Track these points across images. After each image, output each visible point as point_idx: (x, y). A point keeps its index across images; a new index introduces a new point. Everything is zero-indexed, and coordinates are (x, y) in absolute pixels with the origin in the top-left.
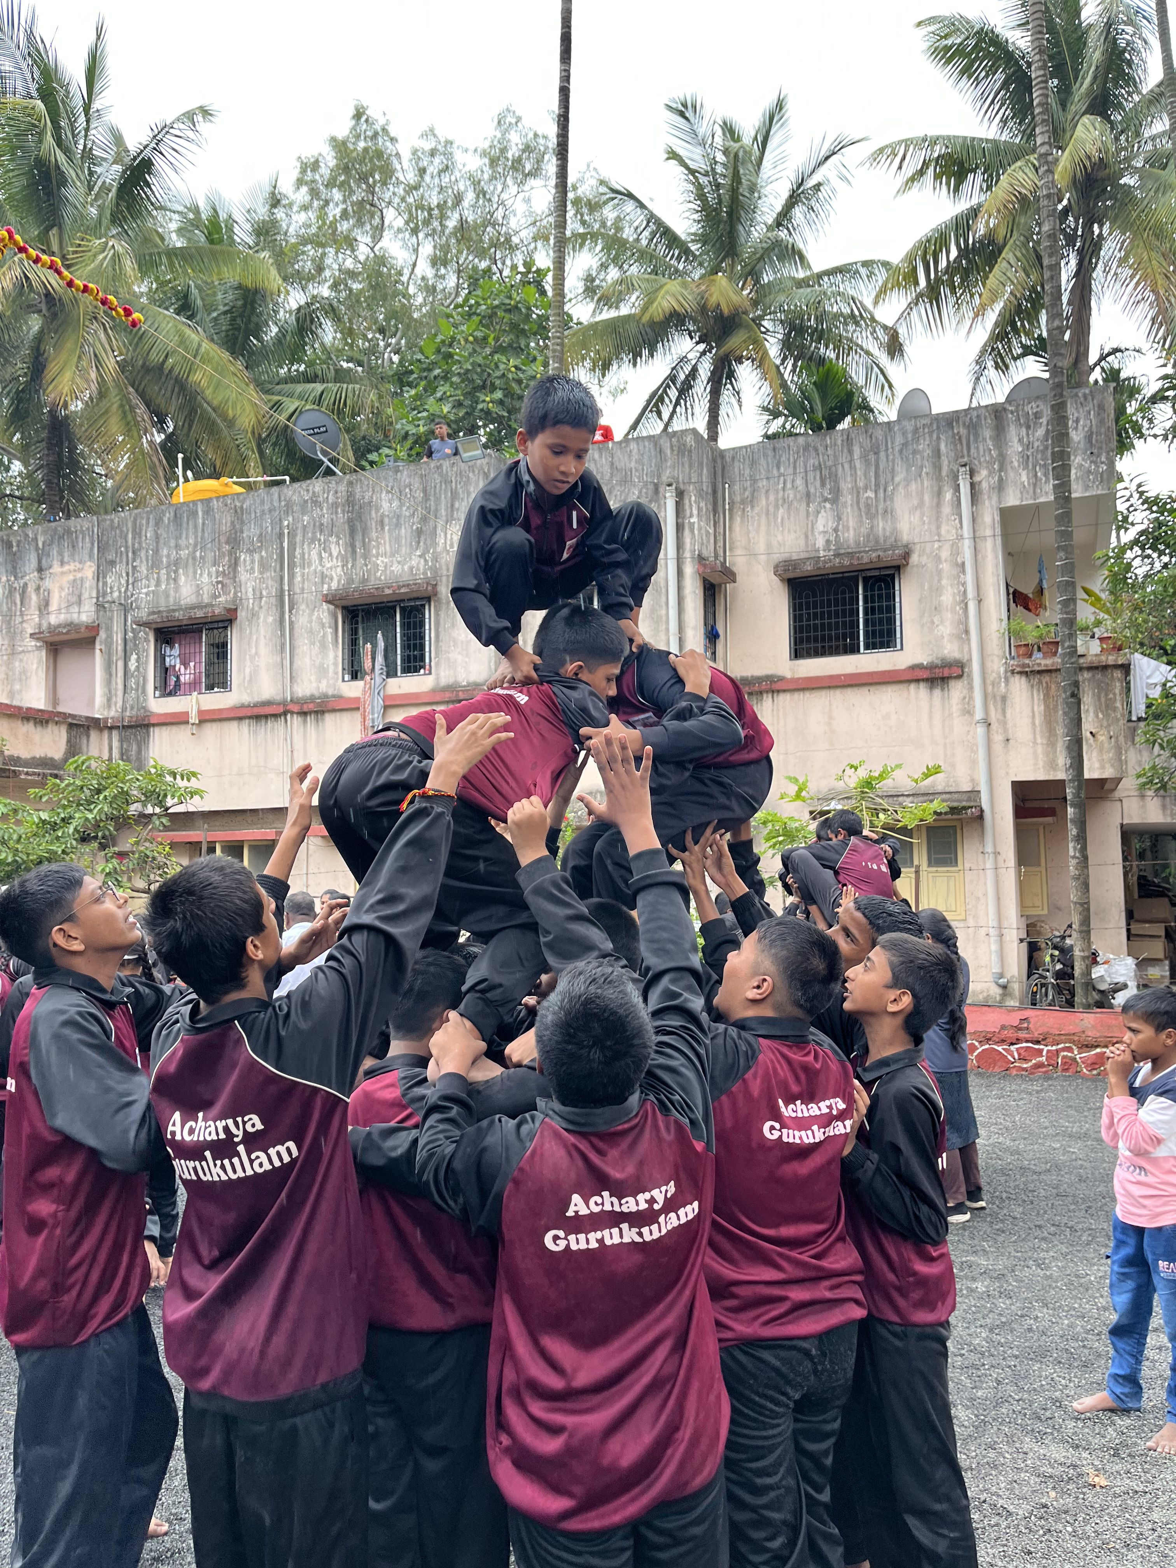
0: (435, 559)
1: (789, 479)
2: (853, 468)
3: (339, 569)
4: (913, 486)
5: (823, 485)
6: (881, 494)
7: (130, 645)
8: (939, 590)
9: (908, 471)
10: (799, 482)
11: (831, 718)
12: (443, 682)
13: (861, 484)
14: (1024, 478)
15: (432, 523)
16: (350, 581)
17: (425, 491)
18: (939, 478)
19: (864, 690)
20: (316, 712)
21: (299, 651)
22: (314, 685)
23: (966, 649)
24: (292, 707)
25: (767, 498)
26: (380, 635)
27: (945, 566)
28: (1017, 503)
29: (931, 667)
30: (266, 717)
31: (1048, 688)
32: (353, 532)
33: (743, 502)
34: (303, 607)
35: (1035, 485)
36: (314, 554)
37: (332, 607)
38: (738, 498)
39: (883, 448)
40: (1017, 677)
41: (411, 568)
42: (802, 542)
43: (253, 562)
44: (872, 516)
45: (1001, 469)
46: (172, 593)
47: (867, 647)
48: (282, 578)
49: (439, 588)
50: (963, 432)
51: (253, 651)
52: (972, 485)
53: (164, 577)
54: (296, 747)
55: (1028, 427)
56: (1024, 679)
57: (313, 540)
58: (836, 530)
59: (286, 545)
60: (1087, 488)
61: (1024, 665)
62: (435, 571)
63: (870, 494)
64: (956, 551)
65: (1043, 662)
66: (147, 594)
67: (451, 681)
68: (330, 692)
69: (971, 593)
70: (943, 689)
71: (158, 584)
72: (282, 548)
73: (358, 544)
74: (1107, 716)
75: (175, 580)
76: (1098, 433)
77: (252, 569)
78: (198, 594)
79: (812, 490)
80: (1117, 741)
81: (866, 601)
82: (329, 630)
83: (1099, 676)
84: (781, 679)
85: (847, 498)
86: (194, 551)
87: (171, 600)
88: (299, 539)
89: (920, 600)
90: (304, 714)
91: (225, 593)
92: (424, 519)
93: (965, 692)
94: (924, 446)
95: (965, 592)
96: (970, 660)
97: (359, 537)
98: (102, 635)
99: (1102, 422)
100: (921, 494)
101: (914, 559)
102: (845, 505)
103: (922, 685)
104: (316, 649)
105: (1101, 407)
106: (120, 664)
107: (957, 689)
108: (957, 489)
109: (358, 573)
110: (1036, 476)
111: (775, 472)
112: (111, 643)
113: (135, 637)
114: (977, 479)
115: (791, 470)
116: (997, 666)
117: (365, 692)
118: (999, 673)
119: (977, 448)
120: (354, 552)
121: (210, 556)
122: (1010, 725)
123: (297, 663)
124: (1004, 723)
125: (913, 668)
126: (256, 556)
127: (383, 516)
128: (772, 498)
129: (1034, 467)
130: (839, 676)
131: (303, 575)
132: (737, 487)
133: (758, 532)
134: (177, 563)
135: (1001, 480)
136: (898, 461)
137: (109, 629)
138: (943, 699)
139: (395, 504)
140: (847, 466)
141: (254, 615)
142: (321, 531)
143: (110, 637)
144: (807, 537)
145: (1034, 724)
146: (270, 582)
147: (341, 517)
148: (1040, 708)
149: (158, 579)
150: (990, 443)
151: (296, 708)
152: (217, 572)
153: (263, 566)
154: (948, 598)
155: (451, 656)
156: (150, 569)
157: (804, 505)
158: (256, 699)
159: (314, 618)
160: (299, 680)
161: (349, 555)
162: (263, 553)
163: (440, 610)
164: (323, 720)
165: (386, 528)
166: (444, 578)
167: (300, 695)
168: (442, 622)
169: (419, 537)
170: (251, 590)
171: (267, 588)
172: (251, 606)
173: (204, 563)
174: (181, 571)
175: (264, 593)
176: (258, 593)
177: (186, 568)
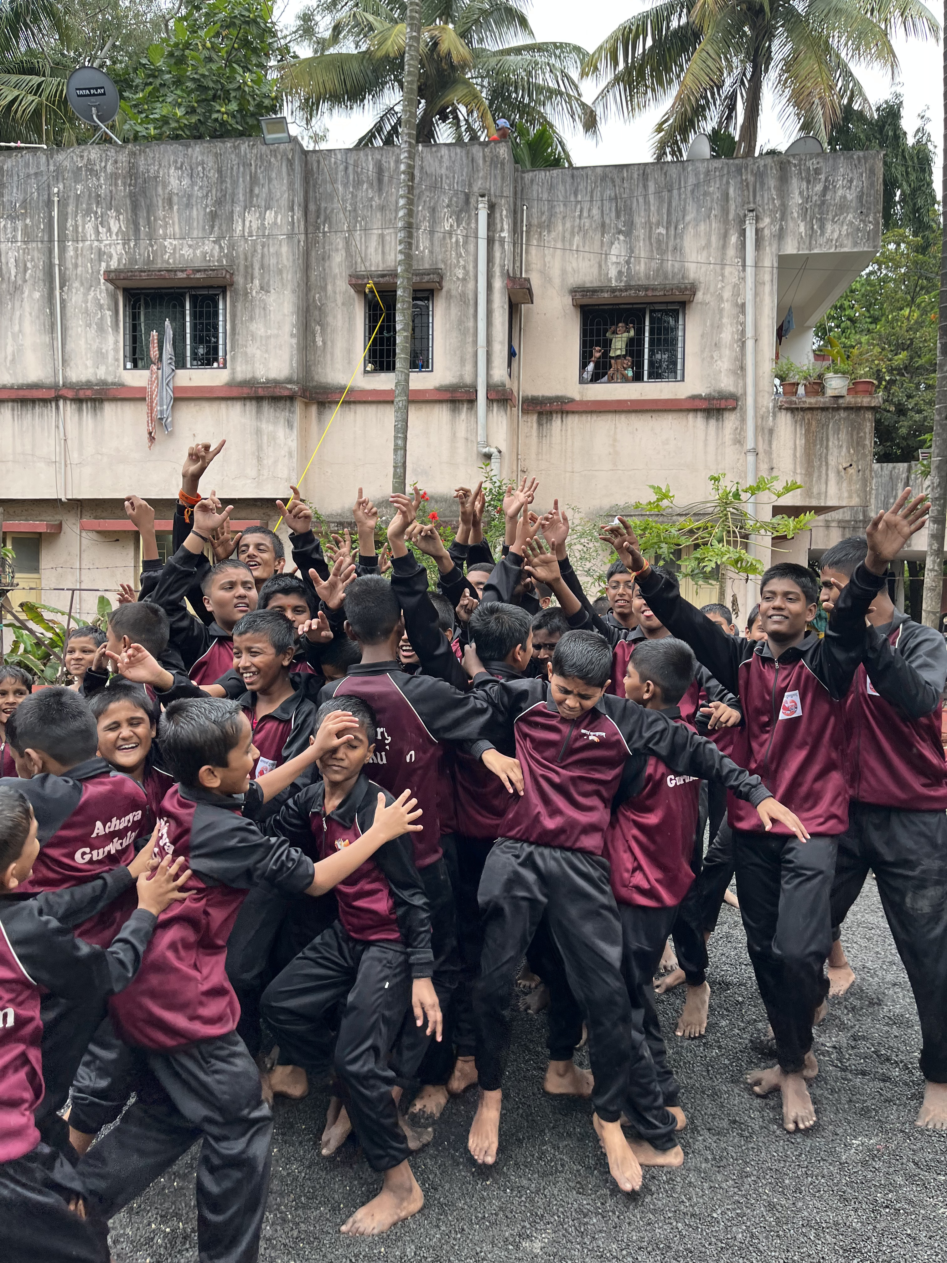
0: (232, 246)
1: (586, 206)
2: (647, 203)
3: (120, 247)
4: (702, 227)
5: (618, 217)
6: (672, 232)
8: (719, 327)
9: (698, 211)
10: (595, 212)
11: (615, 440)
12: (240, 377)
13: (654, 220)
14: (802, 229)
15: (228, 207)
16: (132, 261)
17: (220, 171)
18: (726, 221)
19: (647, 417)
20: (94, 400)
21: (71, 332)
22: (91, 370)
23: (741, 385)
24: (64, 392)
25: (564, 224)
26: (167, 322)
27: (726, 306)
28: (795, 252)
29: (709, 398)
30: (33, 401)
31: (809, 424)
32: (135, 207)
33: (540, 226)
34: (76, 284)
35: (811, 237)
36: (89, 227)
37: (111, 287)
38: (535, 221)
39: (676, 186)
40: (784, 412)
41: (204, 254)
42: (595, 271)
43: (15, 229)
44: (662, 252)
45: (783, 218)
47: (649, 377)
48: (50, 251)
49: (235, 278)
50: (751, 179)
51: (16, 328)
52: (757, 231)
54: (69, 436)
55: (808, 182)
56: (789, 415)
57: (88, 212)
58: (628, 262)
59: (55, 213)
60: (855, 244)
61: (791, 402)
62: (232, 260)
63: (662, 230)
64: (737, 291)
65: (808, 400)
67: (249, 376)
68: (110, 379)
69: (750, 332)
70: (717, 420)
72: (51, 218)
73: (142, 222)
74: (857, 452)
76: (869, 195)
77: (15, 238)
79: (607, 221)
80: (864, 474)
81: (651, 332)
82: (109, 313)
83: (853, 416)
84: (572, 401)
85: (640, 232)
88: (71, 209)
89: (702, 336)
90: (79, 401)
92: (219, 202)
93: (738, 423)
94: (713, 188)
95: (743, 332)
96: (745, 394)
97: (143, 214)
99: (872, 185)
100: (709, 235)
101: (699, 296)
102: (637, 238)
103: (699, 415)
104: (91, 333)
105: (872, 172)
107: (730, 421)
108: (743, 233)
109: (144, 251)
110: (812, 228)
111: (572, 199)
114: (761, 225)
115: (588, 198)
116: (767, 402)
117: (151, 382)
118: (768, 408)
119: (762, 196)
120: (137, 230)
122: (774, 455)
123: (70, 346)
124: (769, 453)
125: (694, 398)
126: (19, 224)
127: (171, 194)
128: (568, 225)
129: (812, 220)
130: (626, 401)
131: (76, 249)
132: (534, 210)
133: (553, 256)
135: (781, 229)
136: (690, 201)
138: (717, 428)
139: (186, 182)
140: (641, 200)
141: (17, 289)
142: (98, 203)
144: (600, 266)
145: (795, 455)
146: (36, 254)
147: (121, 190)
148: (801, 442)
150: (774, 192)
151: (70, 394)
153: (28, 236)
154: (727, 335)
155: (249, 350)
157: (598, 236)
158: (21, 381)
159: (90, 297)
160: (72, 364)
161: (131, 233)
162: (28, 221)
163: (237, 301)
164: (102, 409)
165: (176, 207)
166: (242, 268)
167: (74, 380)
168: (239, 314)
169: (213, 221)
170: (13, 260)
171: (32, 260)
172: (13, 278)
175: (29, 265)
176: (21, 265)
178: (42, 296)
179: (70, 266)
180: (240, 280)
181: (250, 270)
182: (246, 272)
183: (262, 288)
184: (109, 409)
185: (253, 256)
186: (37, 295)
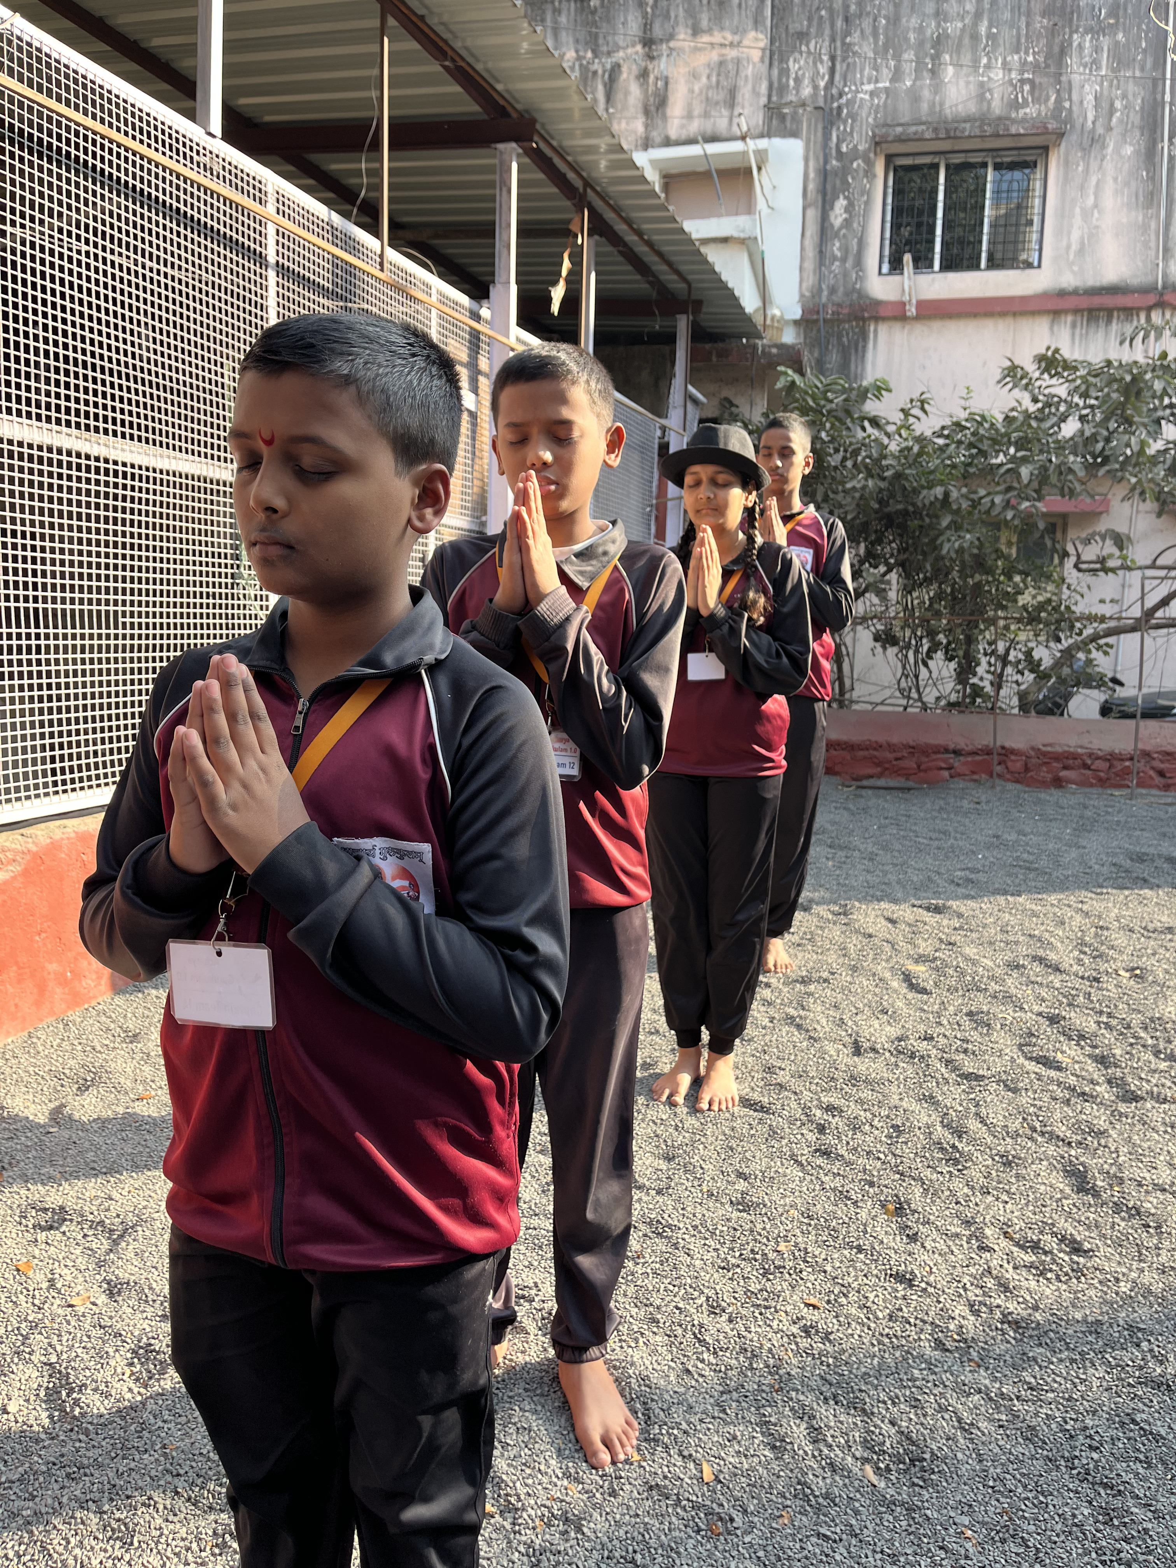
7: (834, 181)
24: (1163, 297)
30: (1109, 313)
43: (1097, 49)
46: (926, 94)
51: (1091, 201)
53: (909, 68)
66: (872, 94)
71: (897, 76)
75: (933, 72)
77: (1096, 62)
78: (981, 97)
86: (975, 25)
87: (925, 107)
91: (1036, 100)
106: (813, 214)
113: (845, 168)
121: (1007, 35)
126: (1105, 42)
134: (939, 42)
141: (1096, 140)
146: (1131, 87)
149: (898, 67)
152: (1024, 63)
153: (1120, 60)
156: (882, 52)
158: (1091, 281)
162: (1120, 36)
170: (1091, 97)
171: (1124, 96)
172: (1089, 123)
173: (995, 46)
174: (947, 57)
175: (1118, 104)
176: (1105, 105)
177: (958, 53)
178: (1137, 152)
186: (1128, 150)
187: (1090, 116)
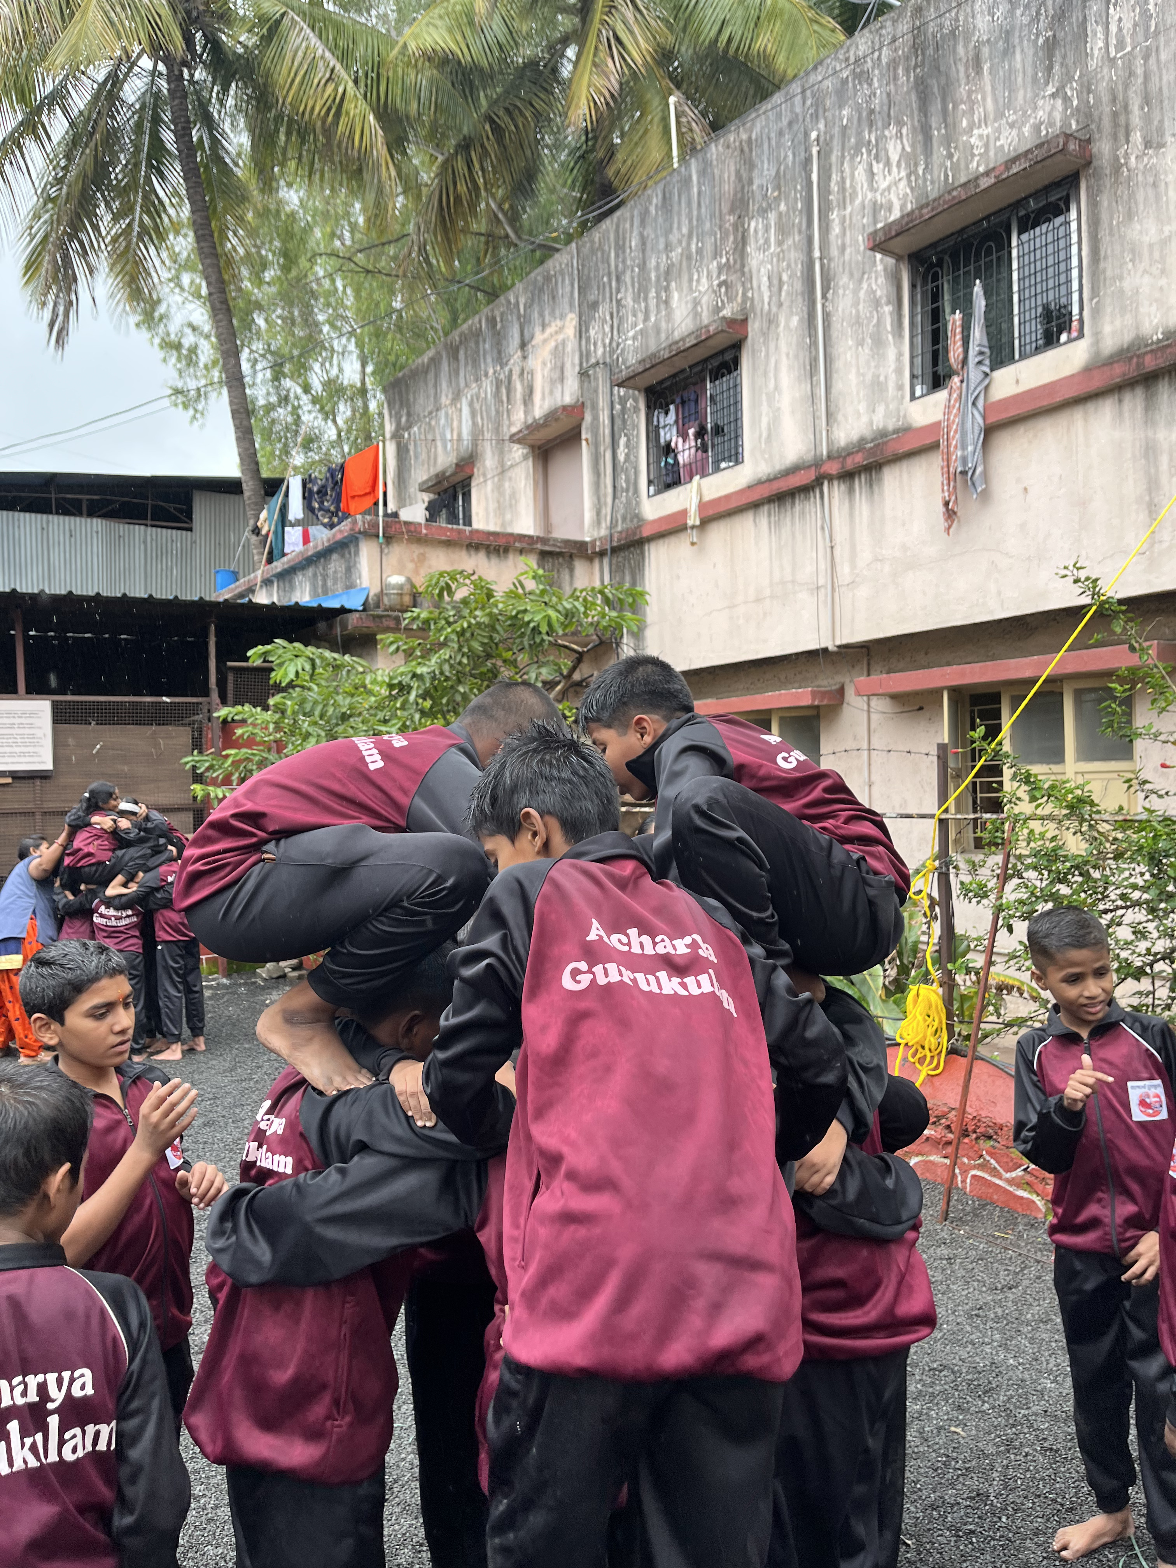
0: (1087, 88)
3: (903, 184)
7: (618, 422)
12: (1108, 346)
15: (1076, 16)
16: (923, 201)
20: (869, 469)
21: (839, 364)
22: (865, 419)
24: (829, 468)
26: (978, 288)
30: (792, 494)
32: (925, 102)
34: (844, 280)
36: (860, 173)
37: (891, 261)
41: (1037, 128)
43: (767, 228)
46: (663, 325)
48: (810, 240)
49: (1095, 148)
51: (772, 384)
53: (652, 305)
54: (837, 539)
57: (858, 148)
59: (815, 177)
62: (1087, 114)
66: (634, 338)
67: (1127, 338)
68: (891, 424)
71: (647, 315)
72: (809, 185)
73: (934, 121)
75: (667, 302)
77: (767, 241)
78: (695, 312)
82: (888, 309)
86: (689, 245)
88: (834, 156)
90: (848, 476)
91: (730, 299)
92: (1060, 16)
98: (588, 417)
104: (866, 351)
106: (608, 455)
109: (936, 177)
112: (598, 428)
113: (624, 410)
117: (950, 409)
120: (928, 140)
121: (709, 244)
123: (838, 386)
126: (773, 217)
127: (978, 46)
131: (843, 220)
134: (668, 274)
137: (594, 407)
139: (1002, 10)
141: (772, 321)
142: (872, 125)
143: (596, 418)
146: (792, 255)
149: (647, 307)
151: (833, 468)
152: (719, 267)
153: (783, 230)
156: (637, 296)
158: (778, 465)
159: (862, 294)
160: (840, 417)
161: (919, 150)
162: (783, 206)
163: (1099, 191)
164: (880, 480)
165: (986, 67)
166: (1106, 123)
167: (843, 443)
168: (1104, 216)
169: (1050, 56)
170: (765, 279)
171: (789, 266)
172: (766, 306)
173: (702, 258)
174: (673, 284)
175: (785, 277)
176: (775, 282)
177: (680, 276)
178: (801, 320)
179: (834, 252)
180: (1103, 148)
181: (1122, 120)
182: (1116, 125)
183: (1148, 144)
184: (891, 477)
185: (1126, 87)
186: (795, 321)
187: (766, 300)
